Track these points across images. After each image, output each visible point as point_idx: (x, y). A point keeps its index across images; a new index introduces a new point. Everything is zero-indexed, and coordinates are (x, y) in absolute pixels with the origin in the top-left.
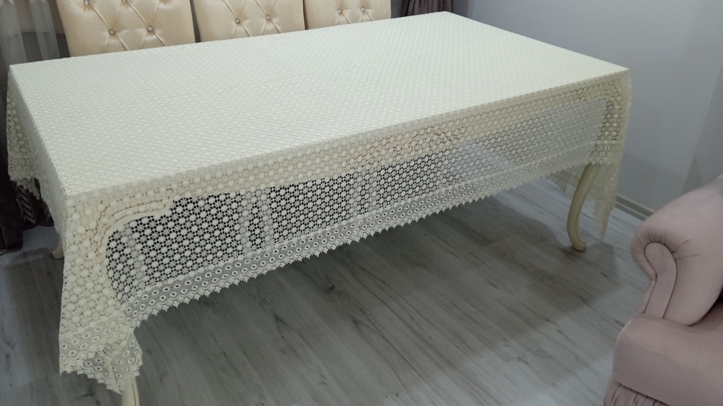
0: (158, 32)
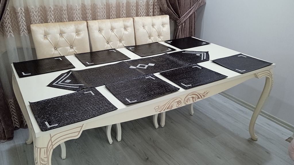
0: (74, 48)
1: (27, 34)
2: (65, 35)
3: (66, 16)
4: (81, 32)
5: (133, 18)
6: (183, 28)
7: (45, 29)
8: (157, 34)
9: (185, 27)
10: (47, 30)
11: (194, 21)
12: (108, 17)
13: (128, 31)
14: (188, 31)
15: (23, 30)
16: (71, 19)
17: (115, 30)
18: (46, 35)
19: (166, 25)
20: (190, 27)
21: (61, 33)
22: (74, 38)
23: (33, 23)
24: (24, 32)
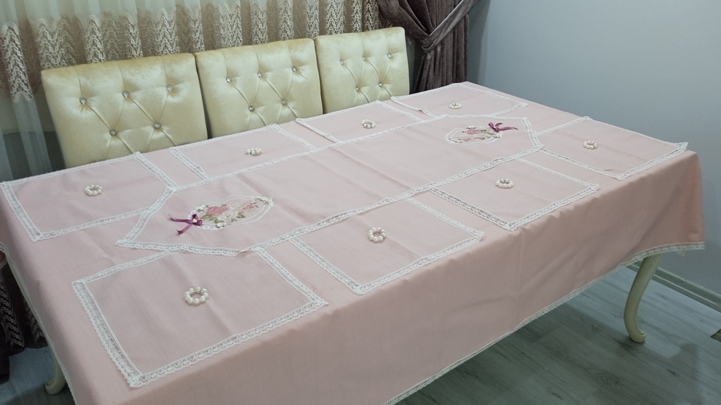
0: (165, 129)
1: (31, 97)
2: (137, 95)
3: (135, 42)
4: (180, 86)
5: (315, 41)
6: (438, 59)
7: (83, 80)
8: (376, 78)
9: (442, 56)
10: (89, 85)
11: (465, 40)
12: (248, 40)
13: (303, 74)
14: (450, 65)
15: (20, 87)
16: (150, 50)
17: (269, 74)
18: (85, 98)
19: (398, 54)
20: (456, 55)
21: (128, 90)
22: (164, 101)
23: (44, 66)
24: (23, 90)
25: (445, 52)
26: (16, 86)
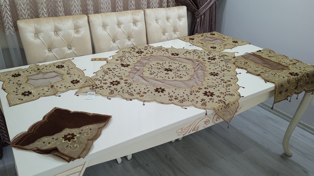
0: (73, 49)
1: (14, 32)
2: (61, 33)
3: (61, 9)
4: (80, 29)
5: (144, 11)
6: (202, 21)
7: (36, 25)
8: (172, 29)
9: (204, 20)
10: (39, 27)
11: (215, 13)
12: (114, 10)
13: (138, 26)
14: (208, 24)
15: (9, 28)
16: (68, 13)
17: (122, 26)
18: (37, 33)
19: (183, 18)
20: (211, 20)
21: (57, 31)
22: (72, 36)
23: (20, 18)
24: (10, 29)
25: (205, 18)
26: (7, 27)
